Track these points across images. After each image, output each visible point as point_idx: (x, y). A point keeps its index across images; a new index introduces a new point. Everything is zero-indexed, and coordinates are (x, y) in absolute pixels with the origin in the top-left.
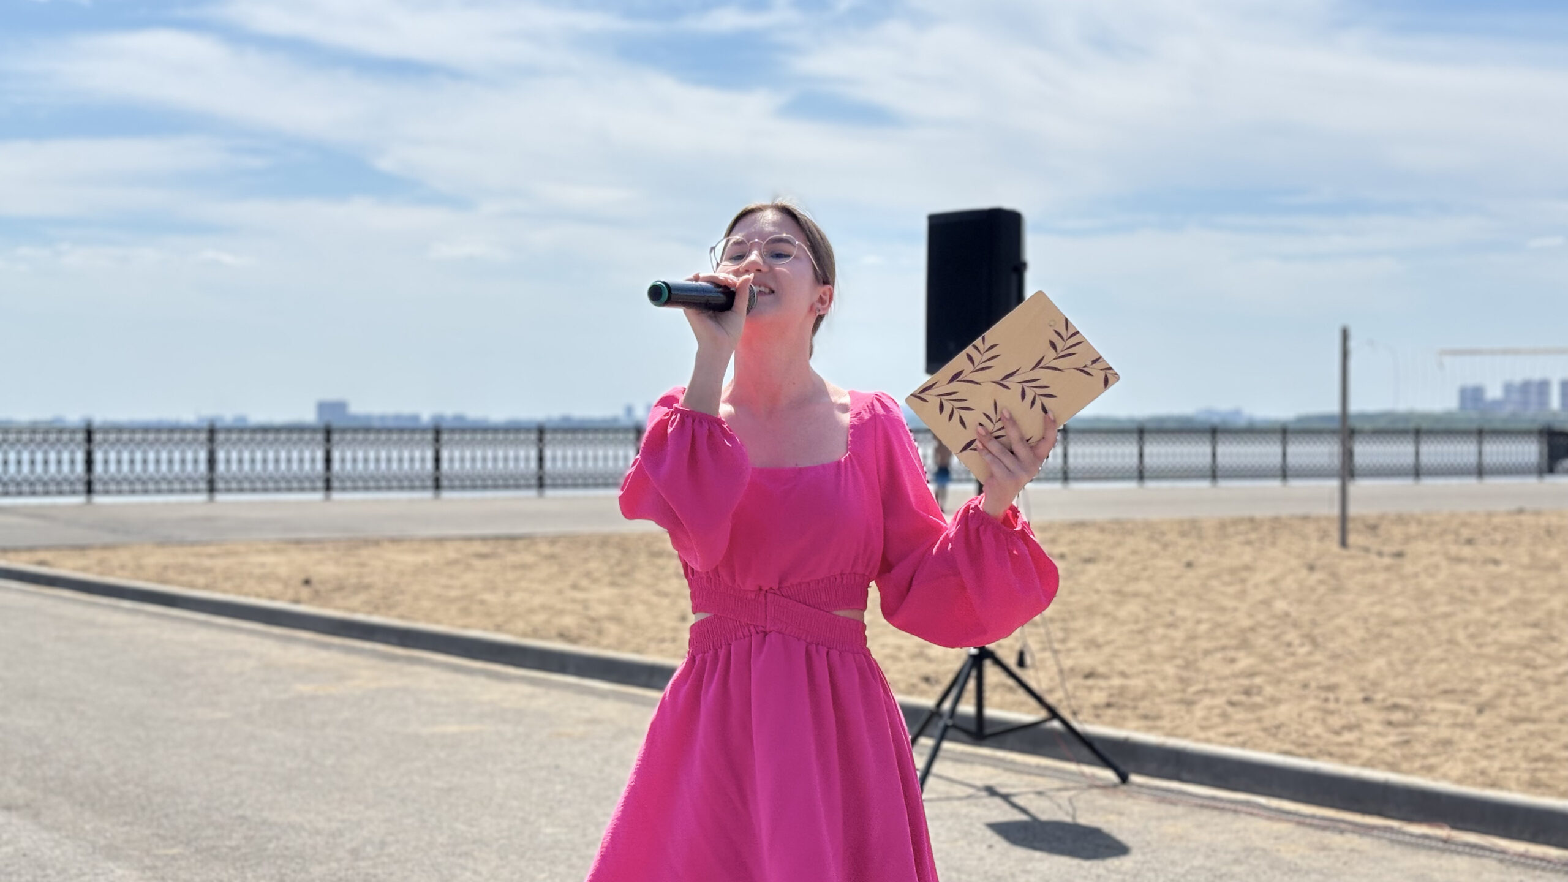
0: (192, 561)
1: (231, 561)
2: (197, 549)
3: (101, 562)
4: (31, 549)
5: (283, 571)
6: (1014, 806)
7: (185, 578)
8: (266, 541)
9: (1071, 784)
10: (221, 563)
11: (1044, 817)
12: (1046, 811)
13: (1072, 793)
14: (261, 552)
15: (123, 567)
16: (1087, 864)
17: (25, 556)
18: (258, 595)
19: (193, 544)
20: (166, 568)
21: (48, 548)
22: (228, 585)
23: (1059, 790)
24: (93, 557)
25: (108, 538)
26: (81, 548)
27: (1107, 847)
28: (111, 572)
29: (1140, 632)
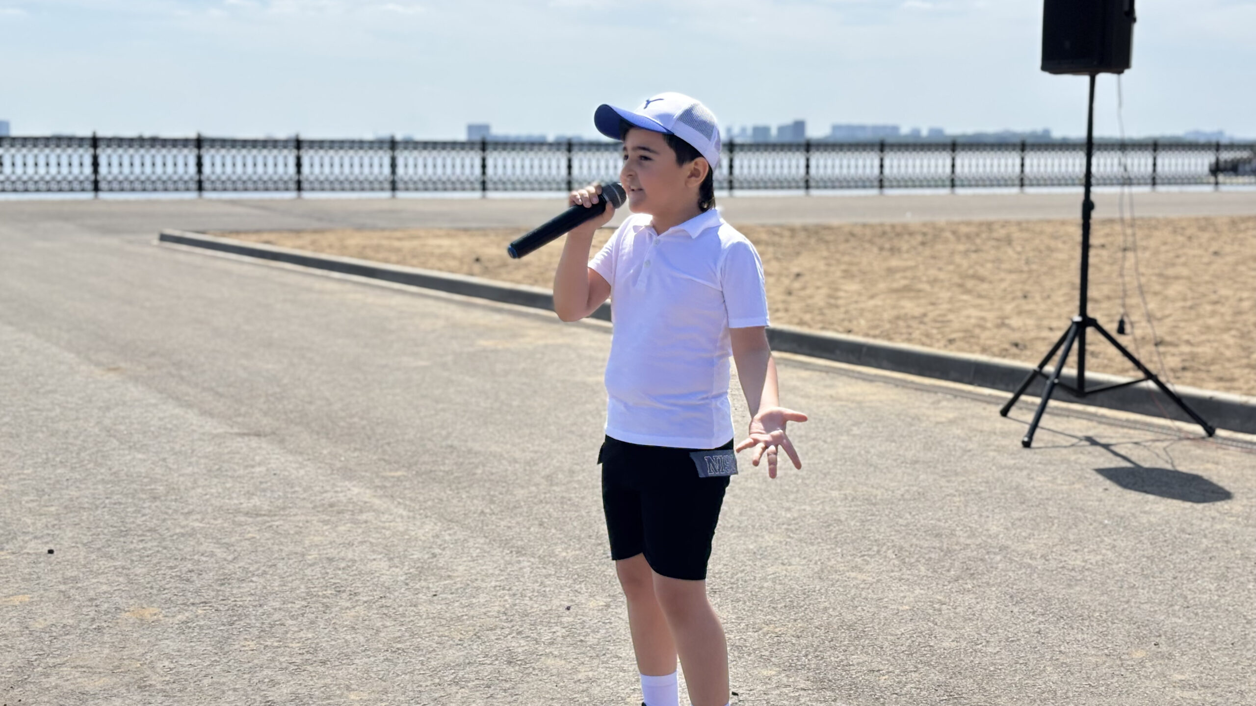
0: (385, 242)
1: (415, 243)
2: (386, 234)
3: (313, 243)
4: (257, 231)
5: (457, 251)
6: (1116, 454)
7: (381, 256)
8: (440, 229)
9: (1163, 437)
10: (407, 245)
11: (1147, 465)
12: (1147, 459)
13: (1165, 444)
14: (437, 236)
15: (331, 246)
16: (1200, 506)
17: (254, 237)
18: (440, 269)
19: (383, 229)
20: (364, 247)
21: (272, 231)
22: (415, 261)
23: (1154, 441)
24: (307, 239)
25: (316, 225)
26: (297, 232)
27: (1213, 492)
28: (322, 250)
29: (1191, 308)
